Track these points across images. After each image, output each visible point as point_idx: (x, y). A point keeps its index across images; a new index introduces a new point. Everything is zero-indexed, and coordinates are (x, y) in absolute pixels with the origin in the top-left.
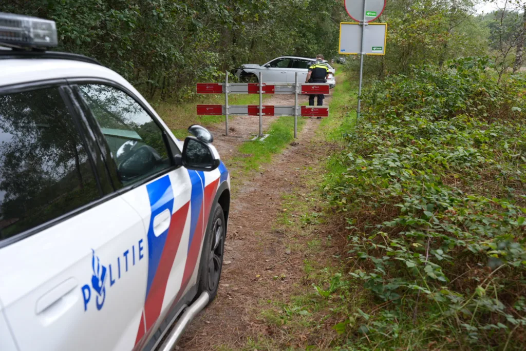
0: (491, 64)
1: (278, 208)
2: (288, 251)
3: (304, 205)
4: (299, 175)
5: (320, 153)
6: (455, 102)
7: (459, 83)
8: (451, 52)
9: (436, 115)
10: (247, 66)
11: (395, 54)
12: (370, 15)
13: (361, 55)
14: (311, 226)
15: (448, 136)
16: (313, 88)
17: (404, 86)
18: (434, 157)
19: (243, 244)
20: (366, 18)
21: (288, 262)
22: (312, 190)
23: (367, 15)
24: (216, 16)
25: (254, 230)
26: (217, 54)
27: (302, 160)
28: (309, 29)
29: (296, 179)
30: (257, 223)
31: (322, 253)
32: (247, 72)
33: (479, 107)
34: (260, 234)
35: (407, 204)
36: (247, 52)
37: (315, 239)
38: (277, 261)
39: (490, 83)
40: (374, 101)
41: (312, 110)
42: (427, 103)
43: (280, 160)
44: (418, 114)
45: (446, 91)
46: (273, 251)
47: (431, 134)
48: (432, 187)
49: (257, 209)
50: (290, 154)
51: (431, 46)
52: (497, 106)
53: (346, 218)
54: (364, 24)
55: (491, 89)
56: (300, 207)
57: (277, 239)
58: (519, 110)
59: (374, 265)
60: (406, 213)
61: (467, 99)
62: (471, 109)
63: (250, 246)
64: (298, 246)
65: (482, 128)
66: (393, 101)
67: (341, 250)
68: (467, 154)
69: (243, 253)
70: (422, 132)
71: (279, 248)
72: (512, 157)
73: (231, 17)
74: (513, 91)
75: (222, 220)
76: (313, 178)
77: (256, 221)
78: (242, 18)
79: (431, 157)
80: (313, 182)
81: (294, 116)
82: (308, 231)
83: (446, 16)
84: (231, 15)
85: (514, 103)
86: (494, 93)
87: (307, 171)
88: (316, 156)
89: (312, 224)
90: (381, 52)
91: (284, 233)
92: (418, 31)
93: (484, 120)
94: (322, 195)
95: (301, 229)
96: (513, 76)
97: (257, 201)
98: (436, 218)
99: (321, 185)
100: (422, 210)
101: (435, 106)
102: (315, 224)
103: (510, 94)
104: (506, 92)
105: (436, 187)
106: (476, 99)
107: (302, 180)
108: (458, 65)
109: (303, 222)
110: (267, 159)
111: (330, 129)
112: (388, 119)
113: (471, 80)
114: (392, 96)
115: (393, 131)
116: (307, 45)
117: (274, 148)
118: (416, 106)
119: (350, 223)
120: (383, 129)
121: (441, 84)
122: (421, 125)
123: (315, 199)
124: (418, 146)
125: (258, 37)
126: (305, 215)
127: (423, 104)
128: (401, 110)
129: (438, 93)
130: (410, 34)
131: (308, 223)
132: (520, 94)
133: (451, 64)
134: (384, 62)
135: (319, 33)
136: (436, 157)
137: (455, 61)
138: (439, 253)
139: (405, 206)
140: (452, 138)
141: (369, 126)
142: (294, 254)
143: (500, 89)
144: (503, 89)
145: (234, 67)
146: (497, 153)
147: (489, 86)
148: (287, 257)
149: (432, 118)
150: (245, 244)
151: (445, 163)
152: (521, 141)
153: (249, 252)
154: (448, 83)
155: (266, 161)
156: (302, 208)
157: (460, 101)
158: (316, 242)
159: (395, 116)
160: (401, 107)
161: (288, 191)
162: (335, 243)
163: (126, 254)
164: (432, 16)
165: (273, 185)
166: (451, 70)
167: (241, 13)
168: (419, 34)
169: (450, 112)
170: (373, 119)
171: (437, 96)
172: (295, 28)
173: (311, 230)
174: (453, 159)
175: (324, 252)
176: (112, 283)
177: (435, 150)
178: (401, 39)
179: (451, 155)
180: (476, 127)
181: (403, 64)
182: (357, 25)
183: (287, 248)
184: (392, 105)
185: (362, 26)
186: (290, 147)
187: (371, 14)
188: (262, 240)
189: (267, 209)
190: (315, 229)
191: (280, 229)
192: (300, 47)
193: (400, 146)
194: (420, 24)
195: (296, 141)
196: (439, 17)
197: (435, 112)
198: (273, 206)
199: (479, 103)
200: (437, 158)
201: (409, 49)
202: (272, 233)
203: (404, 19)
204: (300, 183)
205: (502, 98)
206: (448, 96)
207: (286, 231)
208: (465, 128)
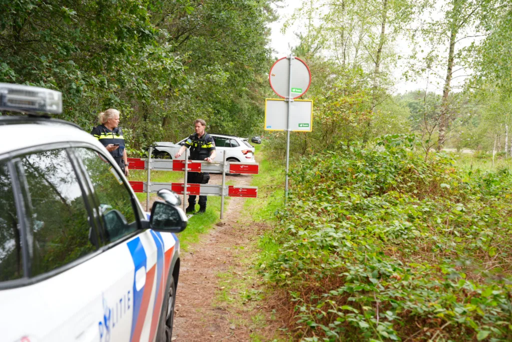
0: (418, 141)
1: (216, 286)
2: (233, 326)
3: (242, 282)
4: (231, 254)
5: (249, 232)
6: (385, 180)
7: (389, 160)
8: (374, 130)
9: (368, 192)
10: (159, 143)
11: (319, 132)
12: (295, 92)
13: (287, 131)
14: (252, 303)
15: (383, 211)
16: (242, 167)
17: (333, 163)
18: (372, 230)
19: (185, 321)
20: (292, 94)
21: (234, 337)
22: (247, 268)
23: (292, 91)
24: (133, 90)
25: (194, 307)
26: (131, 130)
27: (231, 240)
28: (224, 105)
29: (228, 258)
30: (196, 301)
31: (268, 327)
32: (160, 150)
33: (409, 184)
34: (201, 311)
35: (352, 272)
36: (161, 128)
37: (259, 314)
38: (223, 336)
39: (418, 161)
40: (303, 178)
41: (240, 191)
42: (358, 180)
43: (209, 241)
44: (350, 191)
45: (376, 168)
46: (218, 327)
47: (365, 209)
48: (374, 257)
49: (193, 288)
50: (218, 234)
51: (356, 124)
52: (427, 183)
53: (289, 291)
54: (290, 100)
55: (419, 166)
56: (238, 285)
57: (220, 315)
58: (448, 186)
59: (324, 332)
60: (352, 281)
61: (396, 175)
62: (401, 186)
63: (192, 322)
64: (242, 322)
65: (414, 204)
66: (322, 178)
67: (287, 323)
68: (403, 228)
69: (187, 330)
70: (356, 207)
71: (223, 324)
72: (445, 231)
73: (149, 92)
74: (440, 169)
75: (173, 289)
76: (246, 257)
77: (195, 299)
78: (160, 92)
79: (369, 231)
80: (246, 261)
81: (221, 195)
82: (250, 307)
83: (368, 94)
84: (149, 90)
85: (442, 180)
86: (422, 171)
87: (239, 250)
88: (245, 235)
89: (253, 301)
90: (308, 129)
91: (226, 309)
92: (342, 108)
93: (415, 197)
94: (259, 273)
95: (243, 305)
96: (439, 154)
97: (192, 280)
98: (382, 285)
99: (257, 263)
100: (367, 278)
101: (366, 183)
102: (256, 300)
103: (438, 171)
104: (433, 170)
105: (377, 257)
106: (406, 176)
107: (235, 259)
108: (386, 142)
109: (244, 299)
110: (194, 240)
111: (255, 209)
112: (319, 196)
113: (399, 157)
114: (322, 174)
115: (326, 208)
116: (221, 122)
117: (200, 227)
118: (347, 183)
119: (294, 296)
120: (316, 206)
121: (371, 160)
122: (354, 201)
123: (252, 277)
124: (353, 221)
125: (173, 113)
126: (245, 293)
127: (354, 181)
128: (332, 187)
129: (369, 170)
130: (334, 112)
131: (249, 300)
132: (447, 171)
133: (378, 142)
134: (308, 139)
135: (233, 110)
136: (373, 230)
137: (382, 138)
138: (389, 314)
139: (350, 275)
140: (386, 213)
141: (300, 203)
142: (239, 329)
143: (428, 167)
144: (431, 167)
145: (146, 145)
146: (431, 228)
147: (417, 163)
148: (233, 332)
149: (364, 194)
150: (187, 321)
151: (382, 236)
152: (452, 216)
153: (192, 329)
154: (377, 160)
155: (194, 241)
156: (240, 286)
157: (391, 177)
158: (260, 317)
159: (327, 193)
160: (332, 184)
161: (223, 270)
162: (280, 318)
163: (121, 300)
164: (355, 94)
165: (206, 264)
166: (379, 147)
167: (160, 88)
168: (342, 112)
169: (382, 188)
170: (303, 197)
171: (367, 173)
172: (210, 105)
173: (253, 306)
174: (389, 233)
175: (269, 327)
176: (114, 325)
177: (371, 225)
178: (325, 116)
179: (388, 229)
180: (409, 203)
181: (328, 142)
182: (283, 102)
183: (231, 323)
184: (322, 182)
185: (288, 102)
186: (217, 228)
187: (297, 90)
188: (205, 317)
189: (204, 288)
190: (258, 305)
191: (222, 305)
192: (214, 125)
193: (335, 221)
194: (344, 102)
195: (222, 221)
196: (362, 95)
197: (366, 189)
198: (210, 284)
199: (408, 181)
200: (375, 231)
201: (333, 126)
202: (213, 310)
203: (326, 97)
204: (233, 262)
205: (430, 176)
206: (378, 173)
207: (227, 307)
208: (397, 204)
